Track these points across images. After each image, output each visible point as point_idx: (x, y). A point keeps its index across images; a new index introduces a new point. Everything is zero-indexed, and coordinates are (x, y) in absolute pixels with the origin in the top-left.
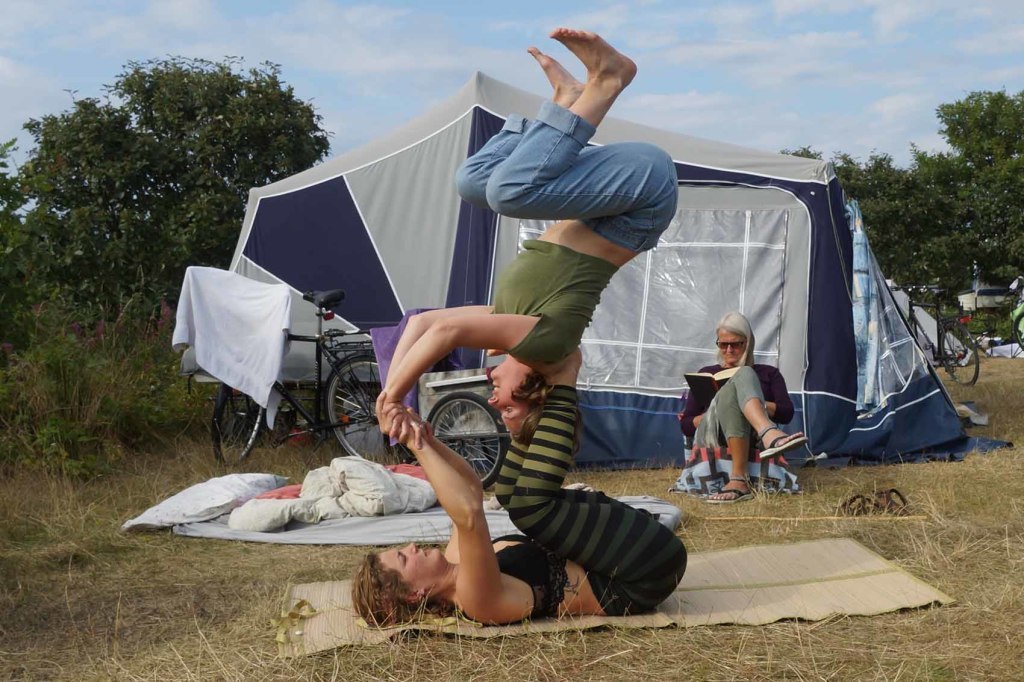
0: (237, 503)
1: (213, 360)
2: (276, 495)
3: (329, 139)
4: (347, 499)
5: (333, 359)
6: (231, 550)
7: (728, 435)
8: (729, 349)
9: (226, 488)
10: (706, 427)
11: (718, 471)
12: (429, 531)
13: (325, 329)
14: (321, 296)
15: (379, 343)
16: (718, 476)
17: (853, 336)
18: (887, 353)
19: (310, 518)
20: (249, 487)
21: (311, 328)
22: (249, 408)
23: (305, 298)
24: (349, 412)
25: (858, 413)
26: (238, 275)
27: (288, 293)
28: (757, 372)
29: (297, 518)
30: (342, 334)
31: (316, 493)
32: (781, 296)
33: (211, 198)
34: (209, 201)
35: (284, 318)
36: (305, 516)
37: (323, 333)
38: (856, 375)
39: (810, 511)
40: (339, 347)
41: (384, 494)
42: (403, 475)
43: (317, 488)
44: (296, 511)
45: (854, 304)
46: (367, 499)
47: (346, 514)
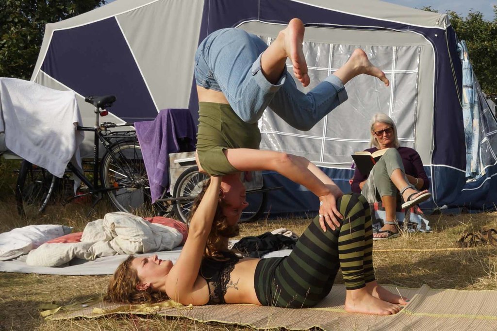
0: (35, 246)
1: (18, 143)
2: (64, 240)
4: (116, 242)
5: (107, 144)
6: (28, 281)
7: (382, 194)
8: (384, 134)
9: (25, 236)
10: (367, 189)
11: (377, 218)
13: (101, 123)
14: (99, 99)
15: (140, 132)
17: (463, 128)
18: (485, 139)
19: (88, 257)
20: (43, 235)
21: (90, 122)
22: (45, 177)
23: (87, 100)
24: (119, 180)
25: (467, 179)
27: (74, 97)
29: (79, 257)
30: (114, 126)
31: (93, 238)
32: (416, 102)
33: (17, 30)
34: (17, 33)
35: (73, 115)
36: (85, 255)
37: (100, 125)
38: (465, 153)
39: (439, 244)
40: (111, 135)
41: (144, 238)
42: (157, 225)
43: (94, 235)
44: (77, 251)
45: (463, 108)
46: (131, 242)
47: (115, 253)
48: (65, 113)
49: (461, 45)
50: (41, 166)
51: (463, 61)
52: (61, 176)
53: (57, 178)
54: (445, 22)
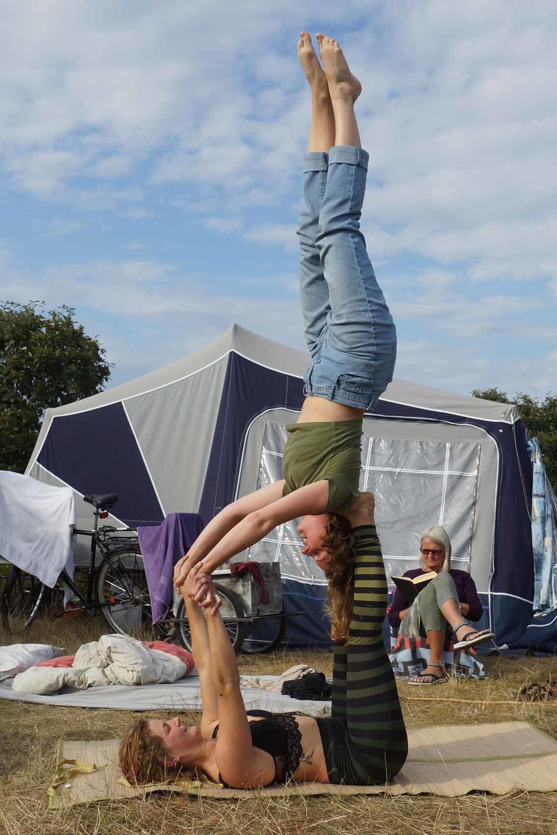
0: (21, 669)
1: (8, 546)
2: (53, 663)
3: (110, 369)
4: (111, 670)
5: (105, 550)
6: (13, 709)
7: (427, 628)
8: (430, 556)
9: (12, 655)
10: (409, 622)
11: (418, 657)
12: (177, 700)
13: (100, 526)
14: (99, 499)
15: (144, 539)
16: (418, 662)
19: (80, 686)
20: (31, 656)
21: (88, 524)
22: (34, 588)
23: (85, 499)
24: (116, 594)
25: (534, 612)
26: (31, 478)
27: (72, 495)
28: (452, 576)
29: (70, 685)
30: (114, 530)
31: (86, 664)
32: (473, 513)
33: (13, 412)
34: (12, 415)
35: (70, 516)
36: (76, 683)
37: (98, 529)
38: (533, 580)
39: (494, 695)
40: (110, 540)
41: (142, 667)
42: (158, 651)
43: (87, 660)
44: (68, 678)
45: (532, 522)
46: (128, 671)
47: (109, 683)
48: (61, 513)
49: (533, 444)
50: (31, 573)
51: (535, 464)
52: (52, 587)
53: (46, 587)
54: (513, 415)
